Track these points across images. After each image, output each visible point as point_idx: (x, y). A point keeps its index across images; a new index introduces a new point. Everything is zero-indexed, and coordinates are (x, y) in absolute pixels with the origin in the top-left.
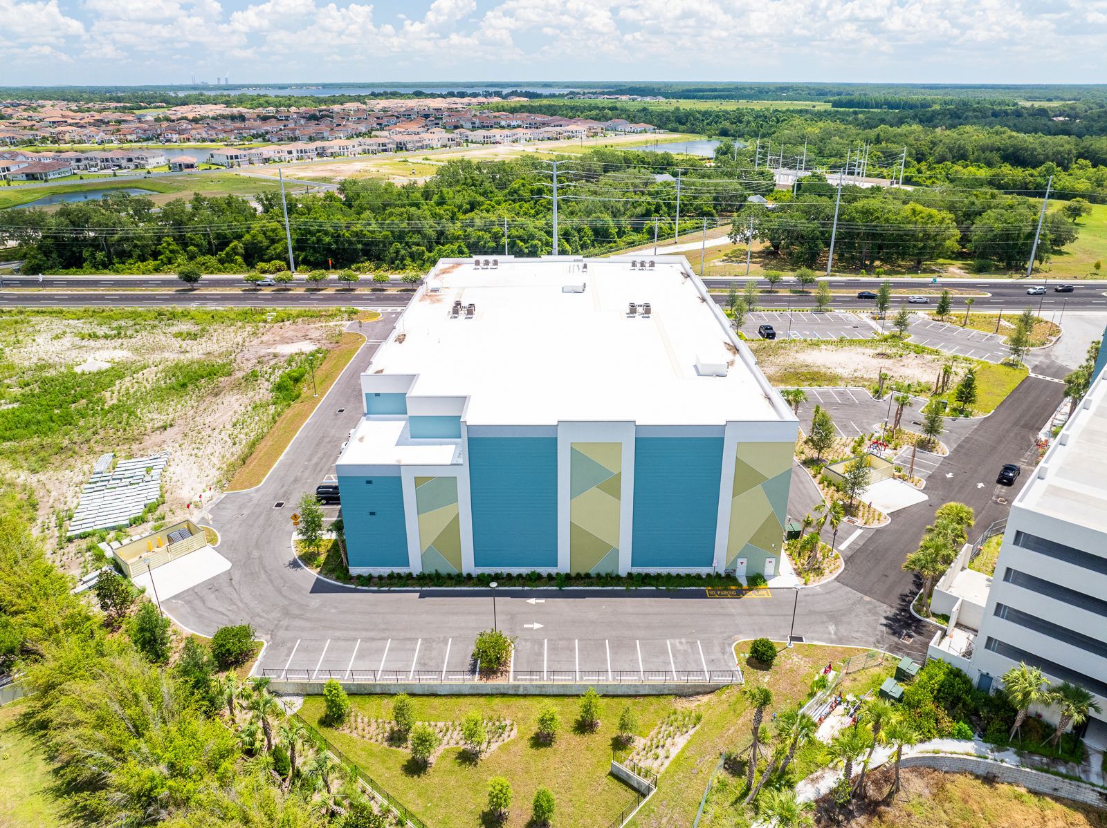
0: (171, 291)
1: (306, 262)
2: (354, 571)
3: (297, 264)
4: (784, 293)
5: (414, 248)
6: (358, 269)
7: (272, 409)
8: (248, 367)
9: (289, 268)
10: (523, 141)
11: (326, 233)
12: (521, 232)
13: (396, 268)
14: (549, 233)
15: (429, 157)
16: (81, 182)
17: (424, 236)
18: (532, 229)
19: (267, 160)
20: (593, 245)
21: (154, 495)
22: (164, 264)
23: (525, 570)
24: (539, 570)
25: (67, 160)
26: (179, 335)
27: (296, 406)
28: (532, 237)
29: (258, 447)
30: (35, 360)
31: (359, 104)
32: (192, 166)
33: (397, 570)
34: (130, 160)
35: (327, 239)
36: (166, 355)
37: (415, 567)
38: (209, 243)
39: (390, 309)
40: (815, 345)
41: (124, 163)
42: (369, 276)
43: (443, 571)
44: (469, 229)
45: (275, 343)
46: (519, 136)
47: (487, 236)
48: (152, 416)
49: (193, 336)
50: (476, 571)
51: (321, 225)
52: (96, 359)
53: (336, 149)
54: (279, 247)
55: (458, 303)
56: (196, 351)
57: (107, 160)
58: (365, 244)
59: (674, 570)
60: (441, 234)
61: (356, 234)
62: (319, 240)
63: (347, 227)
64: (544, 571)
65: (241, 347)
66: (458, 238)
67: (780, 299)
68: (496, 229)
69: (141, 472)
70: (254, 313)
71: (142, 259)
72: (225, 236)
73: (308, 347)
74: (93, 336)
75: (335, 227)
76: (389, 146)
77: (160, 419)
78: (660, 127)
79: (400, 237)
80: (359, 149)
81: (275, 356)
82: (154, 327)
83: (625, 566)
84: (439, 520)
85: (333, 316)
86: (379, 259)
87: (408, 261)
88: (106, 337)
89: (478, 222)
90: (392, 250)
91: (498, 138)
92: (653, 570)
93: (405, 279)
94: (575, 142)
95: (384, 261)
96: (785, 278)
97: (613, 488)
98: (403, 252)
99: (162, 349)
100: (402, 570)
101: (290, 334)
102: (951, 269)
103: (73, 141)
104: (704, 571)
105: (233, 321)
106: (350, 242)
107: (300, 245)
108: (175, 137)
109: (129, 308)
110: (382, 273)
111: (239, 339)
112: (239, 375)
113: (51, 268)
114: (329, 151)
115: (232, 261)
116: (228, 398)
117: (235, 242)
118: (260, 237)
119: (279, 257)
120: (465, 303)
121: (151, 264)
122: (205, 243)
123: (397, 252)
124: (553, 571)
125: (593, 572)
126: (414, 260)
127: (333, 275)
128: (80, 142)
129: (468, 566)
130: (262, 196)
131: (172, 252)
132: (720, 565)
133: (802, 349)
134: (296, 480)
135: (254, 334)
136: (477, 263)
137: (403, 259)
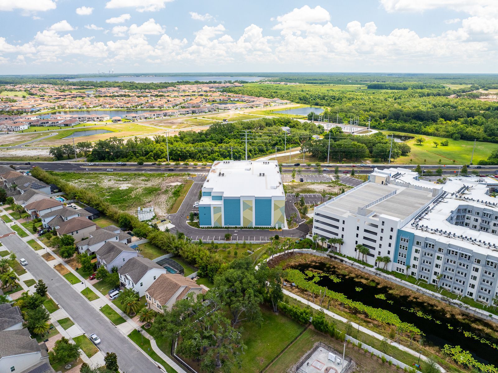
0: (135, 168)
1: (172, 159)
2: (200, 226)
3: (170, 160)
4: (312, 169)
5: (205, 155)
6: (188, 161)
7: (174, 198)
8: (165, 188)
9: (167, 161)
10: (239, 109)
11: (179, 151)
12: (236, 150)
13: (199, 161)
14: (245, 150)
15: (205, 116)
16: (84, 127)
17: (208, 152)
18: (239, 149)
19: (146, 118)
20: (259, 154)
21: (154, 215)
22: (130, 159)
23: (234, 226)
24: (237, 226)
25: (75, 118)
26: (143, 180)
27: (180, 198)
28: (239, 152)
29: (174, 206)
30: (107, 186)
31: (173, 88)
32: (120, 120)
33: (209, 226)
34: (98, 118)
35: (179, 152)
36: (142, 185)
37: (213, 225)
38: (143, 153)
39: (199, 173)
40: (313, 183)
41: (95, 119)
42: (192, 163)
43: (218, 226)
44: (221, 149)
45: (169, 182)
46: (238, 106)
47: (226, 151)
48: (145, 200)
49: (147, 181)
50: (225, 226)
51: (177, 148)
52: (124, 186)
53: (171, 113)
54: (164, 154)
55: (220, 173)
56: (149, 184)
57: (90, 118)
58: (190, 154)
59: (263, 226)
60: (212, 150)
61: (187, 151)
62: (176, 153)
63: (185, 149)
64: (238, 226)
65: (160, 183)
66: (217, 152)
67: (310, 171)
68: (229, 149)
69: (149, 211)
70: (161, 174)
71: (123, 158)
72: (148, 151)
73: (179, 184)
74: (120, 180)
75: (181, 149)
76: (190, 112)
77: (148, 200)
78: (292, 101)
79: (200, 152)
80: (179, 113)
81: (171, 186)
82: (135, 178)
83: (254, 226)
84: (218, 216)
85: (184, 175)
86: (193, 158)
87: (203, 159)
88: (123, 181)
89: (224, 147)
90: (198, 155)
91: (230, 108)
92: (259, 226)
93: (203, 165)
94: (258, 109)
95: (195, 159)
96: (312, 164)
97: (251, 209)
98: (201, 156)
99: (140, 184)
100: (210, 226)
101: (173, 180)
102: (368, 161)
103: (69, 108)
104: (269, 227)
105: (156, 177)
106: (186, 153)
107: (171, 154)
108: (107, 106)
109: (126, 173)
110: (195, 163)
111: (160, 181)
112: (163, 190)
113: (96, 160)
114: (168, 114)
115: (150, 158)
116: (162, 196)
117: (151, 153)
118: (159, 152)
119: (164, 157)
120: (222, 173)
121: (125, 159)
122: (141, 153)
123: (199, 156)
124: (240, 226)
125: (248, 227)
126: (204, 159)
127: (182, 163)
128: (72, 108)
129: (223, 225)
130: (155, 137)
131: (132, 155)
132: (272, 225)
133: (309, 185)
134: (184, 212)
135: (163, 180)
136: (224, 162)
137: (201, 158)
